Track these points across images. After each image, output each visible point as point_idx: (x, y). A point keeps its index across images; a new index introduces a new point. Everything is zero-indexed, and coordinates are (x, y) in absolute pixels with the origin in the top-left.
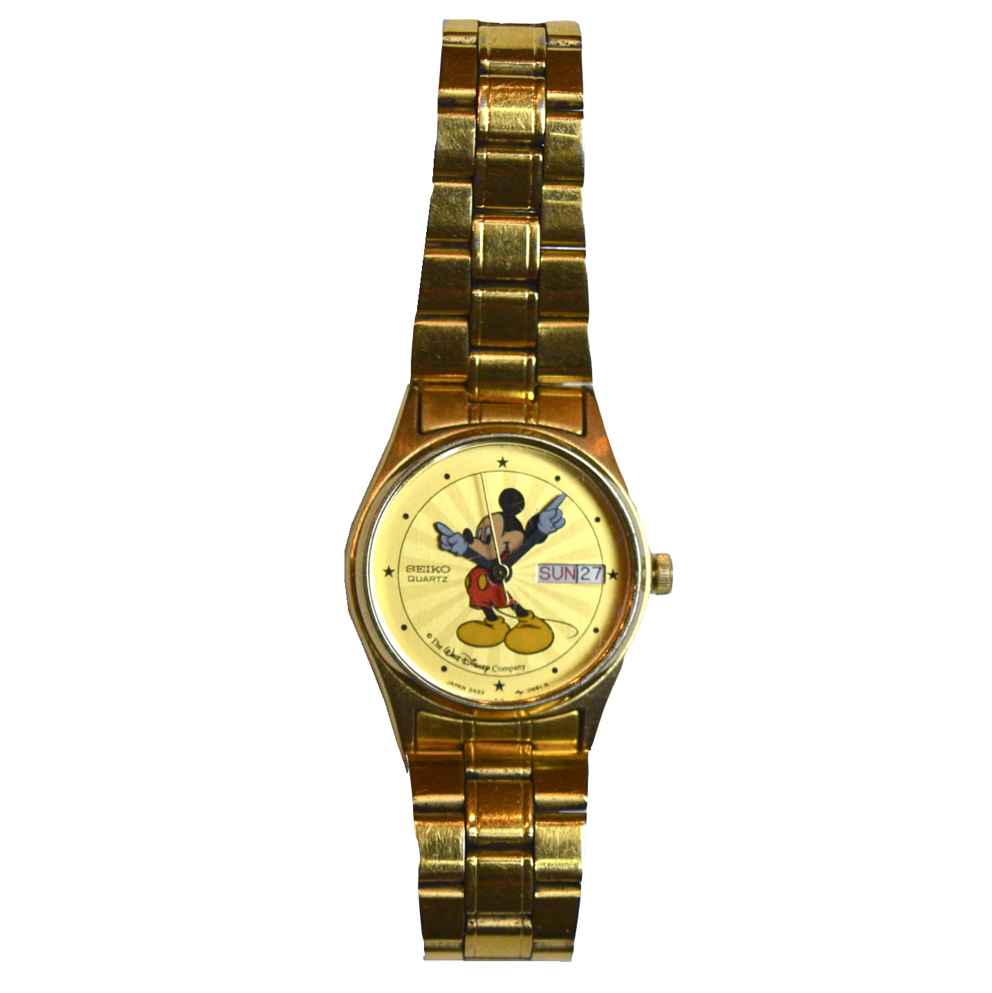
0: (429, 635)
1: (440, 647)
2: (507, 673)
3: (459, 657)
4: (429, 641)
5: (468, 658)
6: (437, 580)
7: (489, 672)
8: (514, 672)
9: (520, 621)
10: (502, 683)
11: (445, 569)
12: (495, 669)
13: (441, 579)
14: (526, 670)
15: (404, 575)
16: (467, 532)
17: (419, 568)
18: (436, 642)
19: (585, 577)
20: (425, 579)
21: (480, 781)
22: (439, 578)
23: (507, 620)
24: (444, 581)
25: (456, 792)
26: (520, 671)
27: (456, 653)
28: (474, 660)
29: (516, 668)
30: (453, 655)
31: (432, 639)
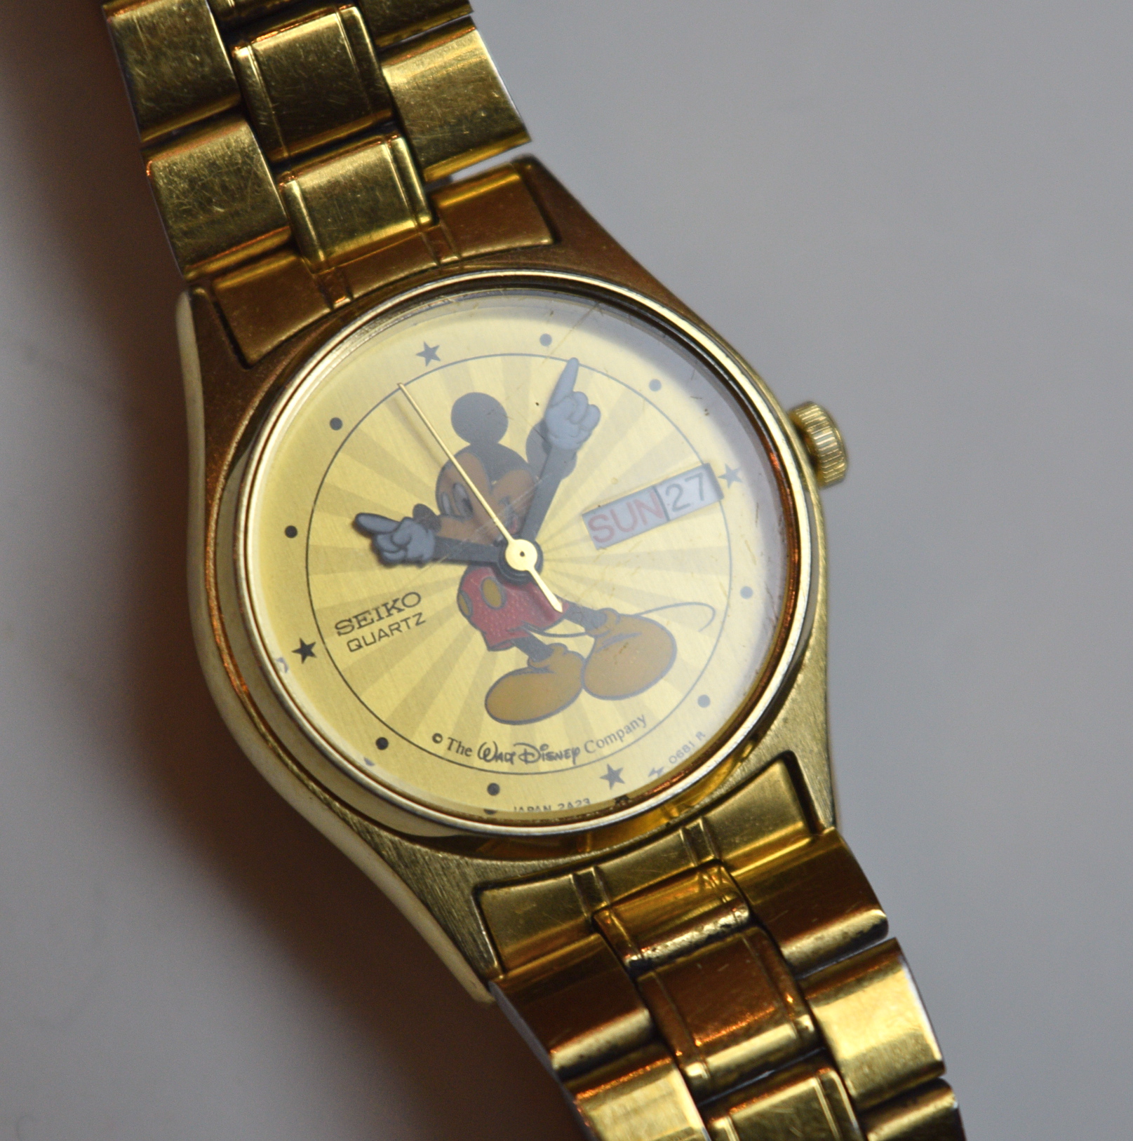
0: (436, 738)
1: (466, 751)
2: (618, 745)
3: (513, 755)
4: (441, 749)
5: (530, 750)
6: (403, 625)
7: (583, 757)
8: (629, 738)
9: (596, 637)
10: (615, 768)
11: (411, 600)
12: (591, 747)
13: (412, 622)
14: (650, 725)
15: (337, 644)
16: (420, 510)
17: (361, 619)
18: (455, 745)
19: (679, 504)
20: (382, 634)
21: (660, 969)
22: (405, 620)
23: (571, 644)
24: (418, 624)
25: (626, 1009)
26: (639, 731)
27: (503, 749)
28: (544, 746)
29: (629, 729)
30: (498, 757)
31: (446, 742)
